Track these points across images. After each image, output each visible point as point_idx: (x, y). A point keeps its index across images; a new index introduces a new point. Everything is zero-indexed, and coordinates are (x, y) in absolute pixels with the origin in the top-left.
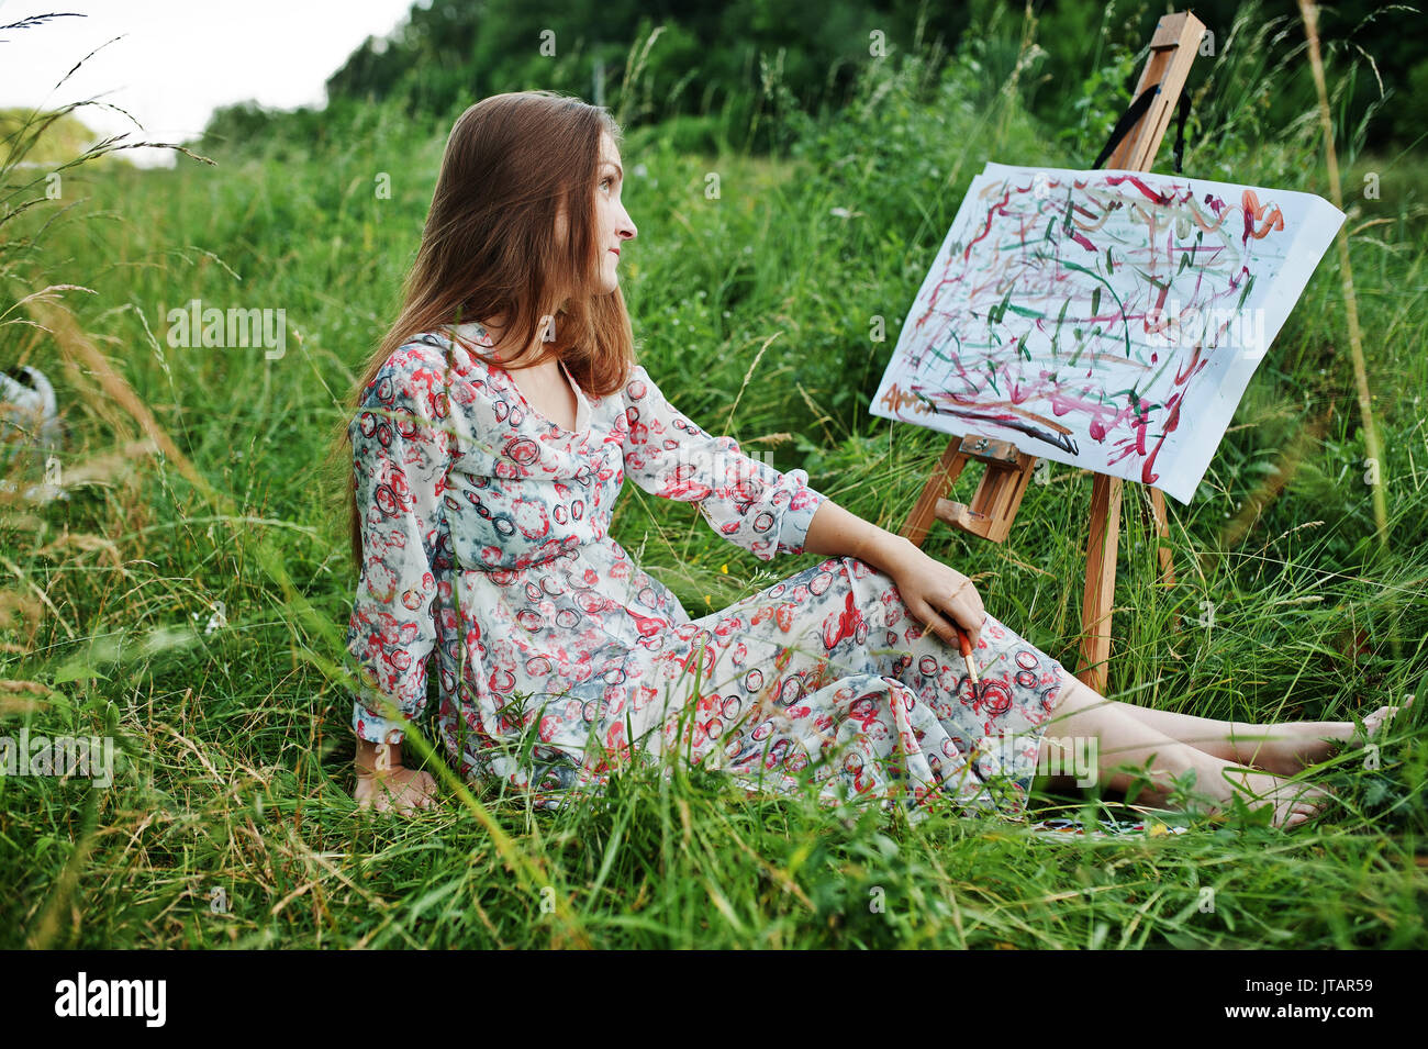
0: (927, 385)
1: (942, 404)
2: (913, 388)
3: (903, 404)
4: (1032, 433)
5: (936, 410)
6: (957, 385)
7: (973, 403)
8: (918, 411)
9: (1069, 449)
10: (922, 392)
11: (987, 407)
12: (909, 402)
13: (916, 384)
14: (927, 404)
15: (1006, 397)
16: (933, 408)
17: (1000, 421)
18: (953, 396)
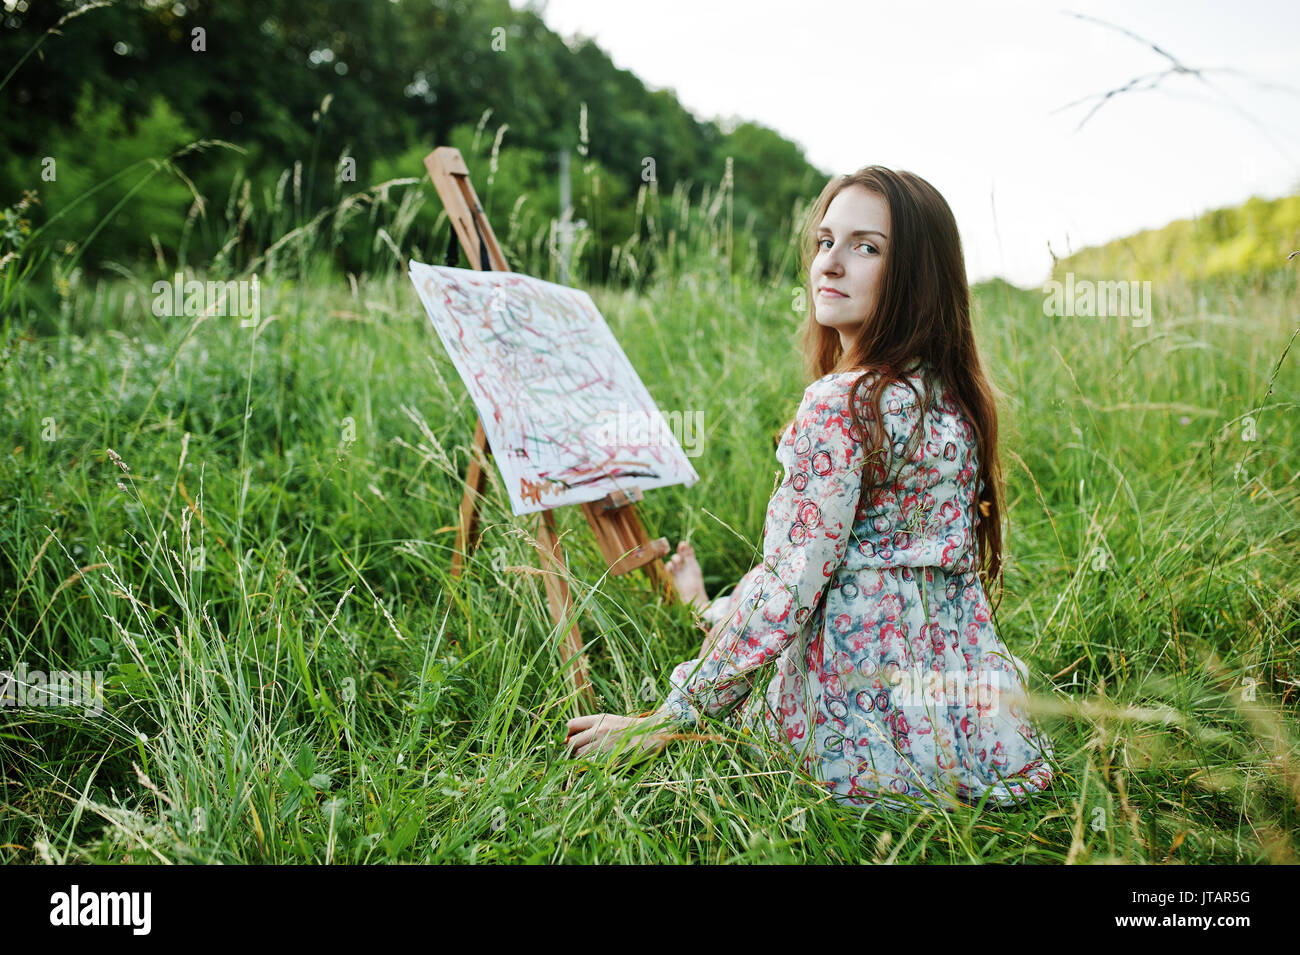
0: (549, 469)
1: (572, 479)
2: (541, 475)
3: (542, 493)
4: (634, 475)
5: (569, 487)
6: (572, 461)
7: (590, 470)
8: (557, 494)
9: (656, 477)
10: (551, 476)
11: (600, 468)
12: (546, 489)
13: (541, 471)
14: (561, 485)
15: (606, 457)
16: (567, 486)
17: (615, 475)
18: (574, 469)
